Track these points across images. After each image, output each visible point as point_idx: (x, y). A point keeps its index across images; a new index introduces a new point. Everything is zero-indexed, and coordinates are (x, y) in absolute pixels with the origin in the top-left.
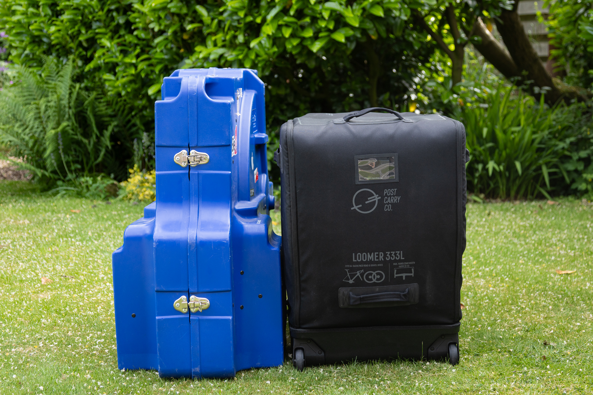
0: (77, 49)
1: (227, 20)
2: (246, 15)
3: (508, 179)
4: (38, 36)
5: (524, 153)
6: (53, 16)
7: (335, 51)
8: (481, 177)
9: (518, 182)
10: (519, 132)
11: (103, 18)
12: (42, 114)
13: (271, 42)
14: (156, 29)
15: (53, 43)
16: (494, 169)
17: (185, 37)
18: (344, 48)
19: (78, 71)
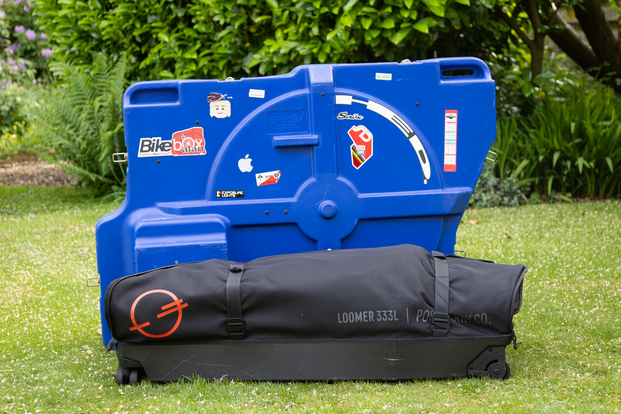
0: (130, 44)
1: (300, 11)
2: (321, 6)
3: (597, 177)
4: (87, 32)
5: (615, 149)
6: (102, 9)
7: (416, 43)
8: (568, 175)
9: (607, 180)
10: (609, 127)
11: (160, 11)
12: (96, 114)
13: (348, 34)
14: (222, 22)
15: (105, 38)
16: (584, 166)
17: (253, 30)
18: (426, 39)
19: (132, 68)
